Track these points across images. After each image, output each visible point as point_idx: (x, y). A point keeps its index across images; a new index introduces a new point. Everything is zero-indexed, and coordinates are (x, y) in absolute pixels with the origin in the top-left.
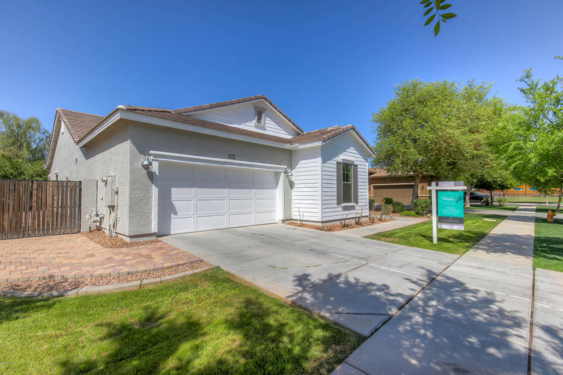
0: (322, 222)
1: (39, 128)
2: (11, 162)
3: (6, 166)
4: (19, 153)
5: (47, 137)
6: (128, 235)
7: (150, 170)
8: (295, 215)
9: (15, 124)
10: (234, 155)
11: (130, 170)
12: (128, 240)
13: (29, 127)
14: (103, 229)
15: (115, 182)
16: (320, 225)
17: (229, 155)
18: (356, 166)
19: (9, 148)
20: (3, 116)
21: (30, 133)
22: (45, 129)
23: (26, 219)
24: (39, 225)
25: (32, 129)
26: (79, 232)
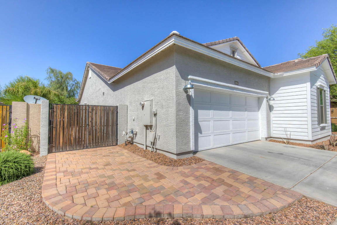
0: (312, 141)
1: (72, 78)
2: (59, 98)
3: (56, 100)
4: (62, 93)
5: (76, 83)
6: (175, 153)
7: (188, 93)
8: (275, 133)
9: (60, 76)
10: (238, 82)
11: (176, 93)
12: (175, 157)
13: (67, 78)
14: (134, 143)
15: (152, 105)
16: (310, 143)
17: (235, 82)
18: (325, 91)
19: (57, 90)
20: (53, 71)
21: (67, 81)
22: (75, 79)
23: (85, 134)
24: (93, 140)
25: (69, 79)
26: (117, 144)
